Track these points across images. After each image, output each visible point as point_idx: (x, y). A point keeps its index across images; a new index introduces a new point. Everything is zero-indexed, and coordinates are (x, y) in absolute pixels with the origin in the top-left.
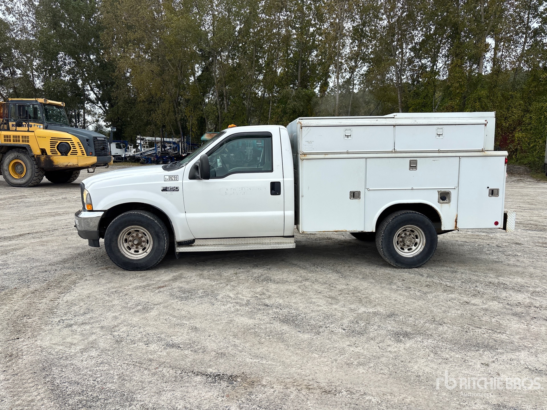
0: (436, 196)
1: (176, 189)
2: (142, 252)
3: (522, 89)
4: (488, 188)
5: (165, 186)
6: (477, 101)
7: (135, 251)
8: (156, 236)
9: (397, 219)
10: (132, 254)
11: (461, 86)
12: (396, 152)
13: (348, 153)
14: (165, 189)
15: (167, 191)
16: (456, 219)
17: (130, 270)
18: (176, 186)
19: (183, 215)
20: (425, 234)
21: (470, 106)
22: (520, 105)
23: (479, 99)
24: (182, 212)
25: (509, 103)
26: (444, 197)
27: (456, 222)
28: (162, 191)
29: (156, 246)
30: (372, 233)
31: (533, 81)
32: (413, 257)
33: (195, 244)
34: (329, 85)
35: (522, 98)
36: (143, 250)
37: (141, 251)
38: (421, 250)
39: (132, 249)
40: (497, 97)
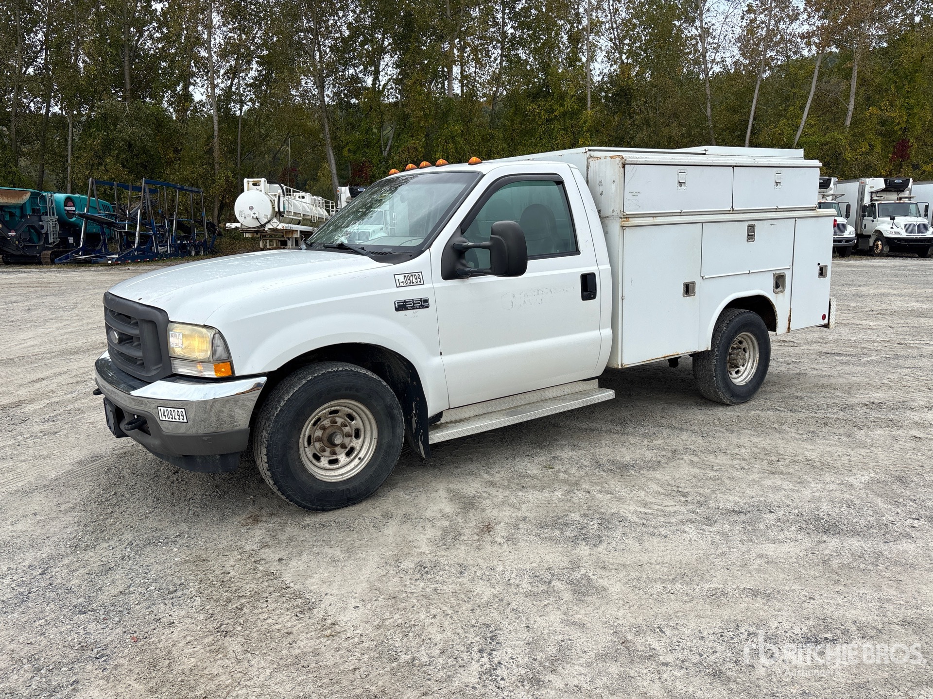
0: (771, 282)
1: (423, 304)
2: (348, 460)
3: (505, 125)
4: (819, 264)
5: (402, 298)
6: (450, 141)
7: (331, 462)
8: (385, 420)
9: (732, 324)
10: (325, 469)
11: (425, 115)
12: (733, 211)
13: (681, 214)
14: (402, 306)
15: (406, 309)
16: (790, 316)
17: (330, 510)
18: (423, 296)
19: (437, 360)
20: (759, 345)
21: (440, 148)
22: (503, 149)
23: (453, 138)
24: (435, 355)
25: (489, 146)
26: (779, 281)
27: (790, 320)
28: (397, 309)
29: (385, 440)
30: (707, 351)
31: (515, 114)
32: (747, 384)
33: (443, 420)
35: (505, 139)
36: (348, 454)
37: (342, 458)
38: (754, 370)
39: (322, 459)
40: (474, 137)
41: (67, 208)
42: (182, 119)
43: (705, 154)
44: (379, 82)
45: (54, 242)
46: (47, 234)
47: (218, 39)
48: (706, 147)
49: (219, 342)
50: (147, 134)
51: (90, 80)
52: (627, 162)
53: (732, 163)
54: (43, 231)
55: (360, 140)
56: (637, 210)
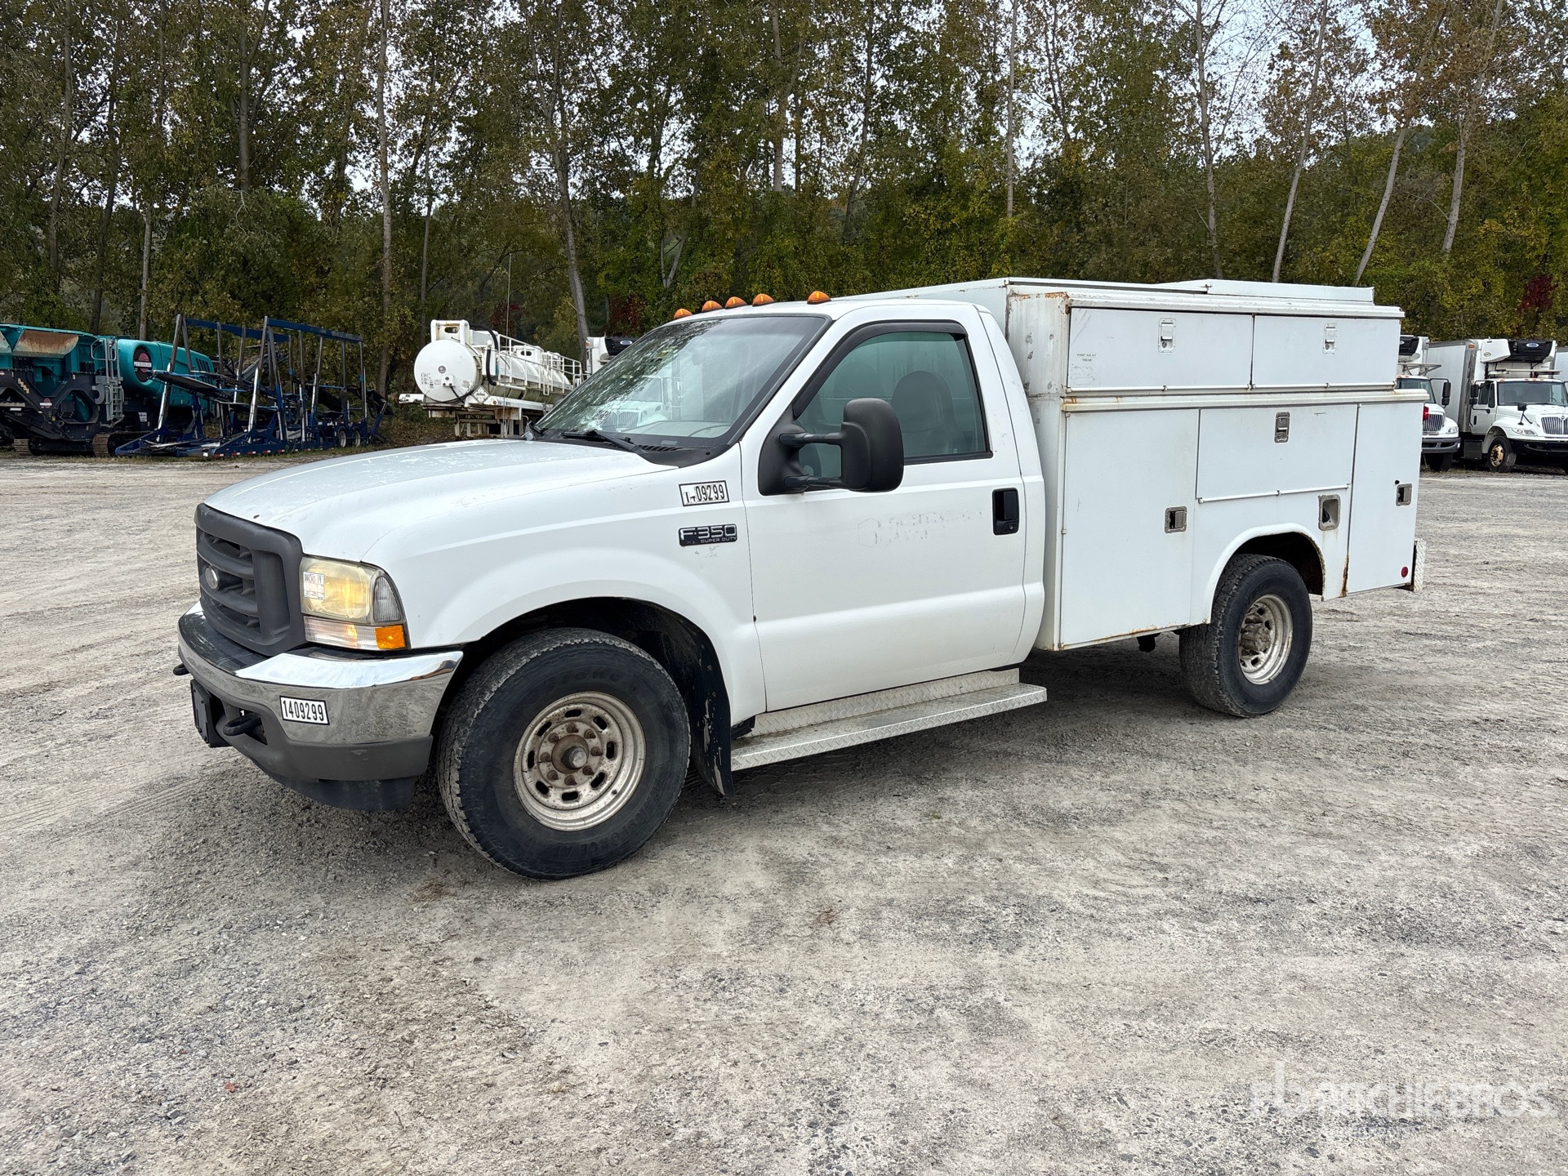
0: (1315, 511)
1: (727, 534)
2: (595, 794)
3: (868, 240)
4: (1397, 482)
5: (692, 524)
6: (776, 264)
7: (568, 797)
8: (657, 730)
9: (1248, 580)
10: (555, 809)
11: (736, 220)
13: (1164, 392)
14: (691, 538)
16: (1347, 569)
17: (563, 878)
18: (727, 521)
19: (748, 630)
20: (1293, 617)
21: (759, 277)
22: (864, 280)
23: (780, 259)
24: (744, 621)
25: (840, 273)
26: (1329, 510)
27: (1346, 576)
28: (683, 543)
29: (658, 763)
30: (1204, 625)
31: (885, 221)
32: (1271, 682)
33: (755, 731)
34: (351, 188)
35: (868, 263)
36: (595, 784)
37: (586, 791)
38: (1283, 660)
39: (552, 791)
40: (816, 257)
41: (137, 364)
42: (333, 221)
43: (1205, 293)
44: (660, 163)
45: (115, 420)
46: (103, 406)
47: (395, 90)
48: (1208, 282)
49: (385, 591)
50: (274, 244)
51: (183, 152)
52: (1074, 304)
53: (1253, 308)
54: (98, 401)
55: (625, 260)
56: (1089, 384)
